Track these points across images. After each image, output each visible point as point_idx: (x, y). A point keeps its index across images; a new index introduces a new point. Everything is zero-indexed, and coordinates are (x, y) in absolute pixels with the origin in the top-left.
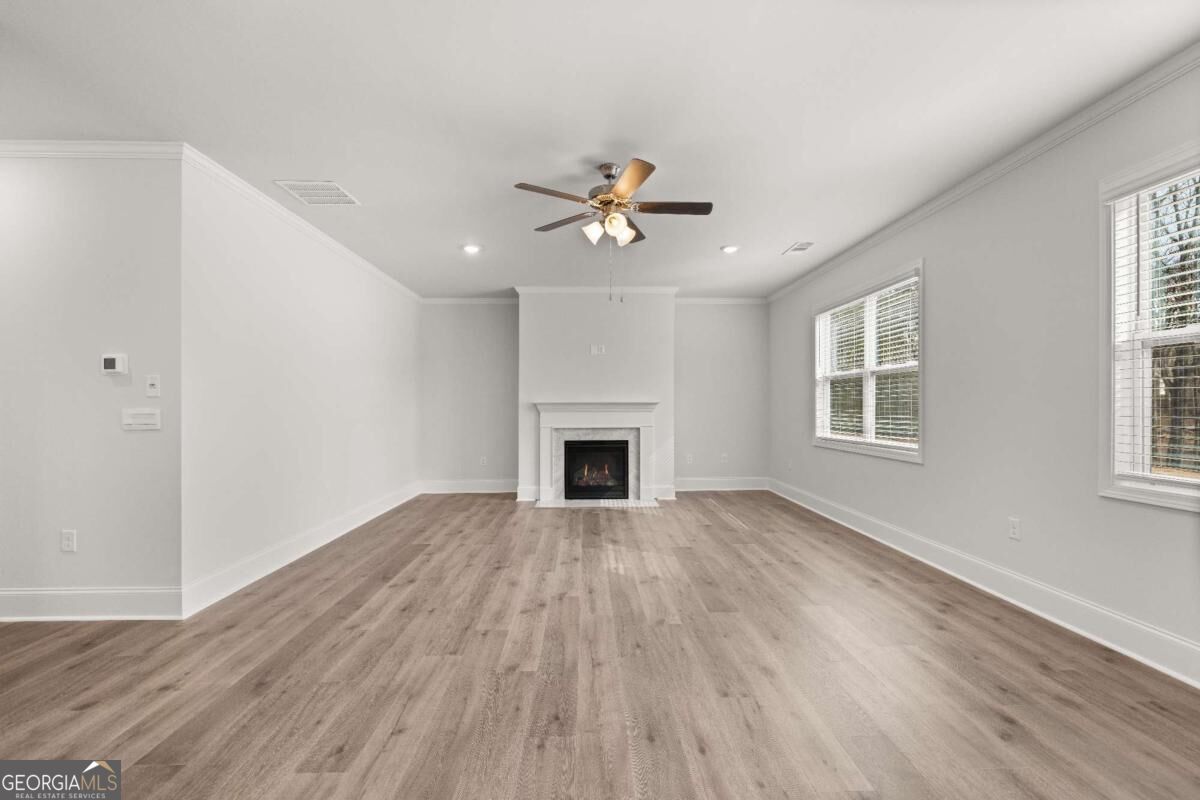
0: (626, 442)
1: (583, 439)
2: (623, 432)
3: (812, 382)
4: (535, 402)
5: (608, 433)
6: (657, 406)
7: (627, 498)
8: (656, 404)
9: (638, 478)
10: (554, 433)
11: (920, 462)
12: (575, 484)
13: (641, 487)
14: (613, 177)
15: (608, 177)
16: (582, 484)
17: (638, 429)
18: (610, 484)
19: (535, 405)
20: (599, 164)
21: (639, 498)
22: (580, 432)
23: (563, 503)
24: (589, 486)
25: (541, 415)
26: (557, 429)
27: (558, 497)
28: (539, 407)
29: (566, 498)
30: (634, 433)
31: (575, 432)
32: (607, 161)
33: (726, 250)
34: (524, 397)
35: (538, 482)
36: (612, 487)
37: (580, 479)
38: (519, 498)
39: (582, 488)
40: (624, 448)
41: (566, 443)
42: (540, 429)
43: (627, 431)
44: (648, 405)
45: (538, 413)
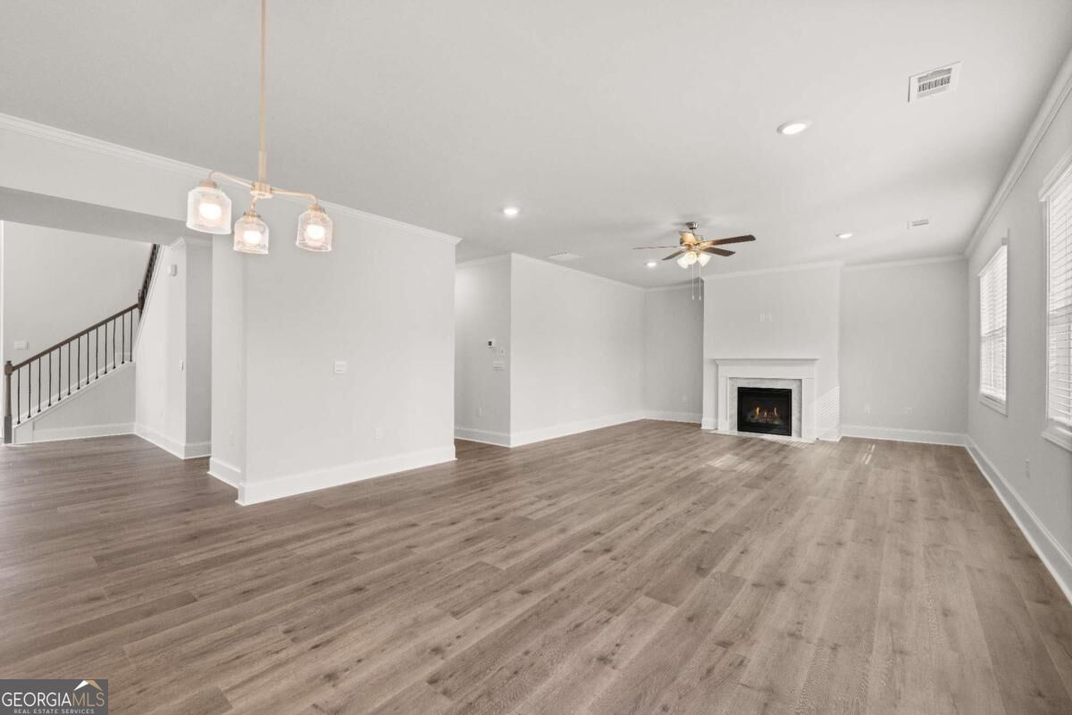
0: (790, 391)
1: (752, 386)
3: (979, 339)
4: (716, 358)
5: (774, 382)
6: (817, 362)
7: (791, 435)
8: (816, 360)
9: (800, 420)
10: (729, 381)
11: (1005, 414)
12: (748, 420)
13: (801, 428)
15: (692, 229)
16: (753, 421)
17: (800, 380)
18: (776, 423)
19: (715, 360)
21: (800, 436)
22: (750, 381)
23: (735, 432)
24: (760, 423)
25: (720, 367)
26: (731, 378)
27: (732, 429)
28: (717, 362)
29: (739, 430)
30: (796, 383)
31: (746, 381)
34: (708, 354)
35: (716, 416)
36: (777, 425)
37: (753, 417)
38: (703, 427)
39: (752, 423)
40: (788, 396)
41: (739, 388)
42: (718, 377)
43: (791, 382)
44: (810, 361)
45: (717, 366)
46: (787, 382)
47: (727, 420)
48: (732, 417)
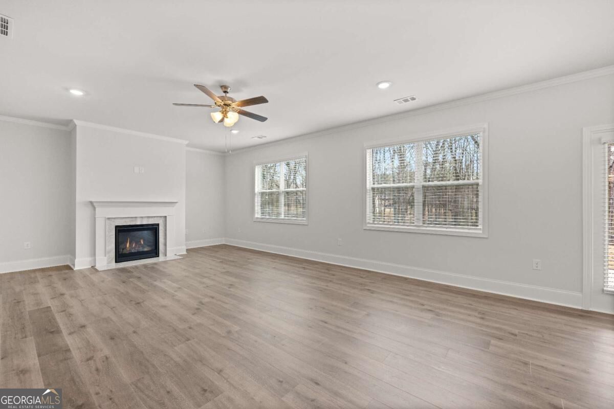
0: (158, 225)
1: (129, 224)
3: (253, 194)
4: (93, 200)
5: (146, 220)
6: (177, 204)
7: (158, 256)
8: (176, 202)
9: (165, 245)
10: (107, 221)
11: (306, 224)
13: (168, 249)
14: (228, 93)
15: (225, 92)
16: (125, 252)
17: (166, 217)
18: (146, 250)
19: (91, 203)
20: (222, 85)
21: (166, 256)
23: (114, 265)
24: (132, 253)
25: (97, 209)
26: (109, 218)
27: (109, 262)
28: (95, 204)
29: (116, 262)
30: (163, 219)
31: (123, 220)
32: (227, 85)
33: (233, 131)
34: (81, 197)
35: (93, 254)
36: (148, 252)
37: (125, 249)
38: (76, 268)
39: (125, 254)
40: (156, 228)
41: (116, 227)
42: (95, 218)
43: (158, 218)
44: (172, 203)
45: (94, 208)
46: (156, 218)
47: (105, 256)
48: (109, 252)
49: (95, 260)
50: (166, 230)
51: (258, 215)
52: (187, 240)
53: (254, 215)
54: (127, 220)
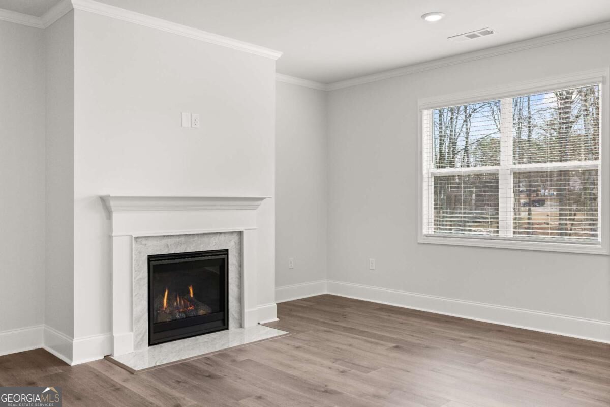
0: (226, 252)
1: (173, 251)
2: (222, 237)
3: (419, 177)
4: (103, 193)
5: (206, 239)
6: (262, 203)
7: (227, 328)
8: (261, 199)
9: (240, 300)
10: (134, 245)
13: (245, 310)
17: (240, 234)
18: (201, 312)
19: (103, 199)
21: (243, 326)
24: (176, 320)
25: (115, 215)
26: (137, 238)
28: (112, 204)
29: (150, 345)
30: (235, 238)
31: (162, 241)
34: (82, 187)
35: (108, 326)
36: (205, 317)
40: (224, 259)
41: (151, 259)
42: (110, 237)
43: (227, 236)
44: (252, 201)
45: (109, 213)
47: (132, 330)
48: (138, 319)
49: (111, 340)
50: (241, 265)
51: (428, 227)
52: (278, 283)
53: (421, 229)
54: (170, 241)
